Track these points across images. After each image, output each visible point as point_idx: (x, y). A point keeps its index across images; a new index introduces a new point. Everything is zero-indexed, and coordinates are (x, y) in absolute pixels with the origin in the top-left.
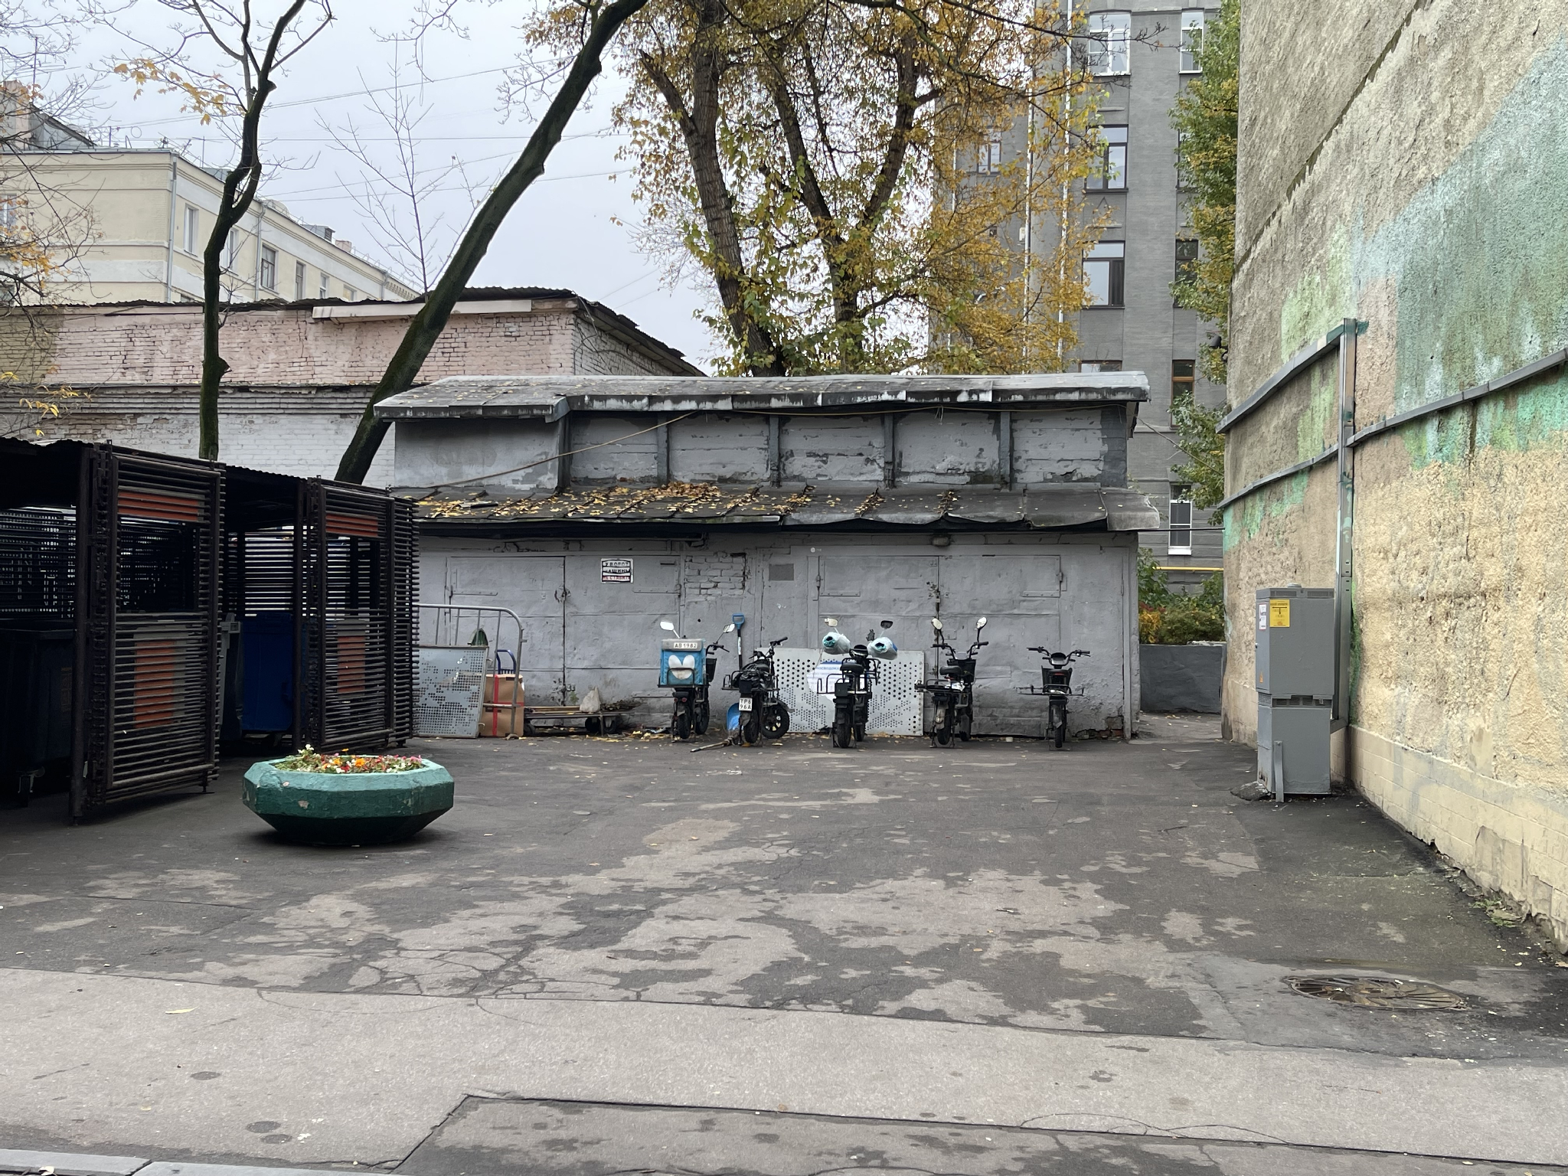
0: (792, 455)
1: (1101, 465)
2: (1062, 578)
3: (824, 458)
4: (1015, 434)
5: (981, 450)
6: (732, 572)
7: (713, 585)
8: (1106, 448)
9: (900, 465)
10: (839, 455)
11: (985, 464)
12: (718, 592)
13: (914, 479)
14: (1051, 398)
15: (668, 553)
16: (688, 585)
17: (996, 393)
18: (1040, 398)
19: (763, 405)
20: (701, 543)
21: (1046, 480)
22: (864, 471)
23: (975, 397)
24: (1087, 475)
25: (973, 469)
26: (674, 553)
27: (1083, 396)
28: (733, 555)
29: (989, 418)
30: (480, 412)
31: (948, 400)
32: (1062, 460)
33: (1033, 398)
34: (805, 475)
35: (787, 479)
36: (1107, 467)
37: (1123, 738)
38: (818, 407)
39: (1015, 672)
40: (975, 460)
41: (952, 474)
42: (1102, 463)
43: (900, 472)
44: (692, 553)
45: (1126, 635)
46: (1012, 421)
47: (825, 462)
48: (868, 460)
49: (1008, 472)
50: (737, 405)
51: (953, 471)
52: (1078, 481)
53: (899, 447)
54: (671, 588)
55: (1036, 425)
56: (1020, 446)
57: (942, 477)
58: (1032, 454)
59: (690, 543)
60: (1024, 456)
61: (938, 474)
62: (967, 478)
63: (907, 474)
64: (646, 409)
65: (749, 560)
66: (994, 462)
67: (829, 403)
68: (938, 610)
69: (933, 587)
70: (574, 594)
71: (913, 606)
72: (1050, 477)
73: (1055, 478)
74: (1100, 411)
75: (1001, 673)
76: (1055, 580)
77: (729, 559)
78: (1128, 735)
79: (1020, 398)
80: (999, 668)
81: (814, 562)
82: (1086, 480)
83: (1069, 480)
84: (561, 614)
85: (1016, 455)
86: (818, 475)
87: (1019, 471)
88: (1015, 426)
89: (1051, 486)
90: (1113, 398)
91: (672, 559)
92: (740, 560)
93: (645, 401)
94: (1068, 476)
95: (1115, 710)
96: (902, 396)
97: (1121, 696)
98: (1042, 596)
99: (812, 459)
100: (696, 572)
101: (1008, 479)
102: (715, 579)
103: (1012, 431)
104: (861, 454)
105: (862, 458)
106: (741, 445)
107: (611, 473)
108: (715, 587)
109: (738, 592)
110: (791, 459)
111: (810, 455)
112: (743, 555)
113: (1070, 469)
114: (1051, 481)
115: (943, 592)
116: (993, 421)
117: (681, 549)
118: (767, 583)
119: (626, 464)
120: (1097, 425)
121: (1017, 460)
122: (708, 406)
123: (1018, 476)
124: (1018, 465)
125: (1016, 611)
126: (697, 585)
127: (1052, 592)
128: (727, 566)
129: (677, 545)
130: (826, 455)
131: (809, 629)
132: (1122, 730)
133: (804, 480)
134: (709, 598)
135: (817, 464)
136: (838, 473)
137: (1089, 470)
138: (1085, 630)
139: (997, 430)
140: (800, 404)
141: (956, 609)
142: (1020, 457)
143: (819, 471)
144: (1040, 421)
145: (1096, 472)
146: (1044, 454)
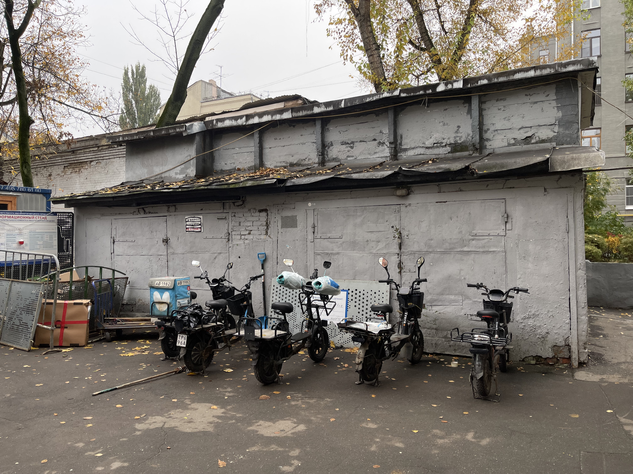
0: (332, 145)
1: (556, 129)
2: (507, 219)
3: (351, 144)
4: (484, 113)
5: (459, 127)
6: (259, 223)
7: (247, 232)
8: (560, 114)
9: (401, 144)
10: (361, 141)
11: (461, 137)
12: (251, 237)
13: (411, 153)
14: (511, 78)
15: (222, 211)
16: (233, 233)
17: (466, 81)
18: (501, 79)
19: (309, 112)
20: (241, 203)
21: (509, 145)
22: (377, 150)
23: (450, 86)
24: (544, 137)
25: (453, 142)
26: (225, 211)
27: (538, 73)
28: (261, 211)
29: (464, 103)
30: (152, 134)
31: (430, 91)
32: (522, 128)
33: (496, 80)
34: (340, 157)
35: (329, 161)
36: (561, 130)
37: (570, 367)
38: (342, 108)
39: (467, 301)
40: (454, 135)
41: (437, 147)
42: (557, 127)
43: (401, 149)
44: (235, 211)
45: (572, 270)
46: (481, 102)
47: (352, 148)
48: (380, 143)
49: (478, 141)
50: (295, 115)
51: (438, 145)
52: (536, 143)
53: (400, 131)
54: (223, 234)
55: (501, 104)
56: (488, 121)
57: (430, 150)
58: (498, 126)
59: (234, 203)
60: (492, 128)
61: (427, 148)
62: (449, 149)
63: (406, 150)
64: (244, 124)
65: (269, 214)
66: (468, 135)
67: (349, 105)
68: (400, 248)
69: (397, 230)
70: (173, 241)
71: (381, 245)
72: (513, 141)
73: (517, 142)
74: (554, 86)
75: (455, 301)
76: (501, 221)
77: (257, 214)
78: (575, 364)
79: (485, 82)
80: (452, 297)
81: (310, 213)
82: (543, 141)
83: (528, 143)
84: (165, 253)
85: (485, 128)
86: (348, 157)
87: (488, 140)
88: (484, 106)
89: (513, 149)
90: (564, 70)
91: (224, 215)
92: (264, 214)
93: (244, 119)
94: (527, 140)
95: (561, 339)
96: (396, 93)
97: (568, 326)
98: (489, 235)
99: (344, 146)
100: (238, 224)
101: (478, 146)
102: (249, 228)
103: (481, 111)
104: (375, 140)
105: (376, 142)
106: (302, 141)
107: (233, 166)
108: (249, 234)
109: (263, 237)
110: (331, 148)
111: (343, 143)
112: (266, 210)
113: (529, 134)
114: (514, 145)
115: (404, 233)
116: (467, 105)
117: (230, 208)
118: (280, 230)
119: (241, 160)
120: (553, 96)
121: (486, 132)
122: (278, 117)
123: (488, 144)
124: (486, 136)
125: (466, 249)
126: (239, 233)
127: (498, 232)
128: (257, 219)
129: (227, 205)
130: (353, 143)
131: (308, 264)
132: (570, 358)
133: (339, 160)
134: (246, 242)
135: (347, 149)
136: (360, 154)
137: (545, 133)
138: (530, 265)
139: (469, 112)
140: (331, 108)
141: (415, 248)
142: (488, 129)
143: (348, 154)
144: (504, 99)
145: (551, 134)
146: (508, 125)
